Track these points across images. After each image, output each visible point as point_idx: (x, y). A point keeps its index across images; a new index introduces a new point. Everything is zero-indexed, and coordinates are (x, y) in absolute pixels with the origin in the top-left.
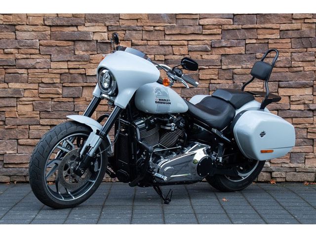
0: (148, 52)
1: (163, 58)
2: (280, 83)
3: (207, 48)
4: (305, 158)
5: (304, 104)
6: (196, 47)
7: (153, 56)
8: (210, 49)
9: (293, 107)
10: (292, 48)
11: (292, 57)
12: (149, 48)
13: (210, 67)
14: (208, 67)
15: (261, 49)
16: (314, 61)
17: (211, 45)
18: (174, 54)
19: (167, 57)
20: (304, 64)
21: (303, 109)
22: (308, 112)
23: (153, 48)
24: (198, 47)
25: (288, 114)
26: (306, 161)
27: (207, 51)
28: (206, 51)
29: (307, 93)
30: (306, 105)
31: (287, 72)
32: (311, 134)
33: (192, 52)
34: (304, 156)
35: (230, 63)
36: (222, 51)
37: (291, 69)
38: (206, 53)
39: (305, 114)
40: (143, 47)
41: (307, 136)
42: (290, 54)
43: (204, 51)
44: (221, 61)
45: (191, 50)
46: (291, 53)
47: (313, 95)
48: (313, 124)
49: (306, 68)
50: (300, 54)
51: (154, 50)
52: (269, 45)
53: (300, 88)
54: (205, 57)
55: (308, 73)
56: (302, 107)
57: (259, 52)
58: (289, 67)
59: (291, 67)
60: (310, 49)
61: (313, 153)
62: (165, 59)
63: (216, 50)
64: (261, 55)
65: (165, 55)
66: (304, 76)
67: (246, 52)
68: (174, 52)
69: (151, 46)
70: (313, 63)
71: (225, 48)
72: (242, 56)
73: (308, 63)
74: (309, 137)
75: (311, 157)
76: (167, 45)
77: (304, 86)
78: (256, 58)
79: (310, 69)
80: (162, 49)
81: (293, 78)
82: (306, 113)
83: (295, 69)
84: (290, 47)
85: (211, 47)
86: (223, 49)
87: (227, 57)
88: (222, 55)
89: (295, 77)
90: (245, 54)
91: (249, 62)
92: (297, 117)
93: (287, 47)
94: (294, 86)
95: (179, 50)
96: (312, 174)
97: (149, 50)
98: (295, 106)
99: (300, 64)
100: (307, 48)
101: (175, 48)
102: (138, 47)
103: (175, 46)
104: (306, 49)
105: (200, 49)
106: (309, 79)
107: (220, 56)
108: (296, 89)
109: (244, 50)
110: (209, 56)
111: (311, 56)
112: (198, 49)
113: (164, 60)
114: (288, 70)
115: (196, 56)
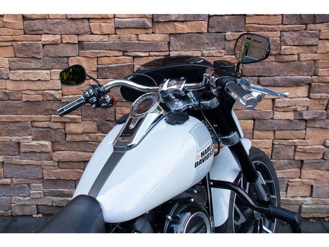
0: (50, 30)
1: (75, 39)
2: (261, 79)
3: (145, 24)
4: (288, 185)
5: (295, 111)
6: (127, 22)
7: (58, 37)
8: (150, 25)
9: (278, 115)
10: (282, 24)
11: (282, 37)
12: (52, 24)
13: (151, 53)
14: (147, 54)
15: (233, 25)
16: (317, 45)
17: (153, 18)
18: (92, 34)
19: (82, 38)
20: (300, 49)
21: (292, 118)
22: (299, 122)
23: (57, 23)
24: (132, 22)
25: (270, 125)
26: (289, 188)
27: (146, 28)
28: (144, 27)
29: (299, 94)
30: (297, 113)
31: (272, 61)
32: (300, 154)
33: (122, 30)
34: (286, 183)
35: (183, 48)
36: (170, 29)
37: (278, 57)
38: (145, 31)
39: (294, 125)
40: (42, 22)
41: (294, 156)
42: (278, 34)
43: (141, 28)
44: (169, 43)
45: (120, 27)
46: (281, 31)
47: (308, 97)
48: (304, 139)
49: (303, 57)
50: (295, 34)
51: (60, 26)
52: (247, 19)
53: (291, 86)
54: (144, 37)
55: (304, 63)
56: (290, 116)
57: (230, 30)
58: (275, 55)
59: (280, 54)
60: (311, 26)
61: (300, 178)
62: (79, 42)
63: (160, 26)
64: (232, 35)
65: (78, 35)
66: (299, 69)
67: (210, 31)
68: (92, 31)
69: (55, 21)
70: (314, 49)
71: (176, 24)
72: (203, 36)
73: (306, 48)
74: (297, 158)
75: (297, 184)
76: (80, 19)
77: (297, 84)
78: (226, 40)
79: (309, 58)
80: (73, 25)
81: (281, 71)
82: (296, 123)
83: (286, 58)
84: (280, 23)
85: (153, 21)
86: (171, 24)
87: (179, 37)
88: (170, 34)
89: (284, 70)
90: (208, 32)
91: (213, 45)
92: (282, 130)
93: (275, 23)
94: (281, 85)
95: (100, 26)
96: (295, 206)
97: (52, 27)
98: (282, 113)
99: (295, 50)
100: (306, 24)
101: (93, 24)
102: (33, 22)
103: (93, 21)
104: (305, 26)
105: (134, 25)
106: (305, 74)
107: (167, 36)
108: (285, 88)
109: (206, 26)
110: (150, 36)
111: (312, 37)
112: (131, 26)
113: (77, 42)
114: (274, 60)
115: (129, 36)
